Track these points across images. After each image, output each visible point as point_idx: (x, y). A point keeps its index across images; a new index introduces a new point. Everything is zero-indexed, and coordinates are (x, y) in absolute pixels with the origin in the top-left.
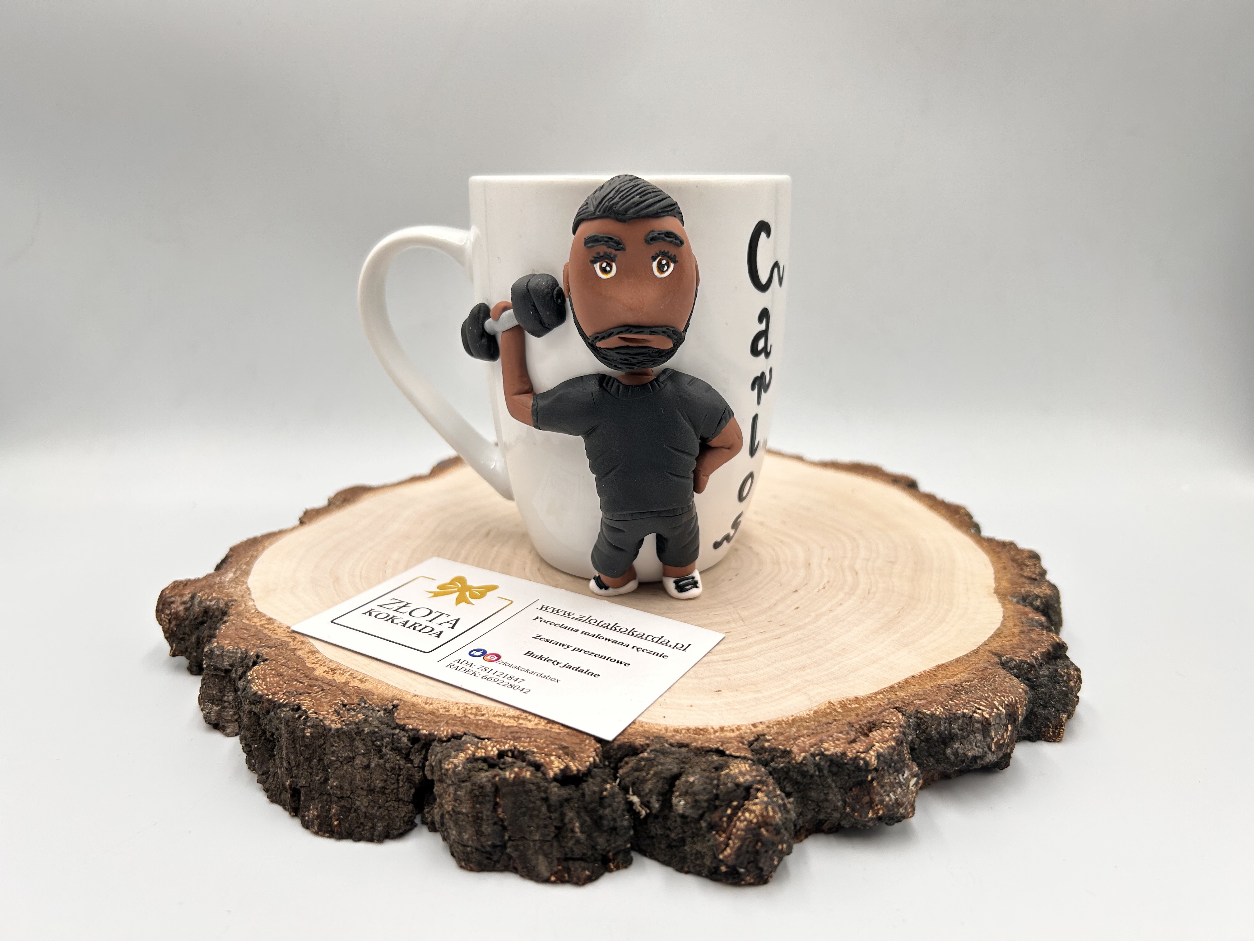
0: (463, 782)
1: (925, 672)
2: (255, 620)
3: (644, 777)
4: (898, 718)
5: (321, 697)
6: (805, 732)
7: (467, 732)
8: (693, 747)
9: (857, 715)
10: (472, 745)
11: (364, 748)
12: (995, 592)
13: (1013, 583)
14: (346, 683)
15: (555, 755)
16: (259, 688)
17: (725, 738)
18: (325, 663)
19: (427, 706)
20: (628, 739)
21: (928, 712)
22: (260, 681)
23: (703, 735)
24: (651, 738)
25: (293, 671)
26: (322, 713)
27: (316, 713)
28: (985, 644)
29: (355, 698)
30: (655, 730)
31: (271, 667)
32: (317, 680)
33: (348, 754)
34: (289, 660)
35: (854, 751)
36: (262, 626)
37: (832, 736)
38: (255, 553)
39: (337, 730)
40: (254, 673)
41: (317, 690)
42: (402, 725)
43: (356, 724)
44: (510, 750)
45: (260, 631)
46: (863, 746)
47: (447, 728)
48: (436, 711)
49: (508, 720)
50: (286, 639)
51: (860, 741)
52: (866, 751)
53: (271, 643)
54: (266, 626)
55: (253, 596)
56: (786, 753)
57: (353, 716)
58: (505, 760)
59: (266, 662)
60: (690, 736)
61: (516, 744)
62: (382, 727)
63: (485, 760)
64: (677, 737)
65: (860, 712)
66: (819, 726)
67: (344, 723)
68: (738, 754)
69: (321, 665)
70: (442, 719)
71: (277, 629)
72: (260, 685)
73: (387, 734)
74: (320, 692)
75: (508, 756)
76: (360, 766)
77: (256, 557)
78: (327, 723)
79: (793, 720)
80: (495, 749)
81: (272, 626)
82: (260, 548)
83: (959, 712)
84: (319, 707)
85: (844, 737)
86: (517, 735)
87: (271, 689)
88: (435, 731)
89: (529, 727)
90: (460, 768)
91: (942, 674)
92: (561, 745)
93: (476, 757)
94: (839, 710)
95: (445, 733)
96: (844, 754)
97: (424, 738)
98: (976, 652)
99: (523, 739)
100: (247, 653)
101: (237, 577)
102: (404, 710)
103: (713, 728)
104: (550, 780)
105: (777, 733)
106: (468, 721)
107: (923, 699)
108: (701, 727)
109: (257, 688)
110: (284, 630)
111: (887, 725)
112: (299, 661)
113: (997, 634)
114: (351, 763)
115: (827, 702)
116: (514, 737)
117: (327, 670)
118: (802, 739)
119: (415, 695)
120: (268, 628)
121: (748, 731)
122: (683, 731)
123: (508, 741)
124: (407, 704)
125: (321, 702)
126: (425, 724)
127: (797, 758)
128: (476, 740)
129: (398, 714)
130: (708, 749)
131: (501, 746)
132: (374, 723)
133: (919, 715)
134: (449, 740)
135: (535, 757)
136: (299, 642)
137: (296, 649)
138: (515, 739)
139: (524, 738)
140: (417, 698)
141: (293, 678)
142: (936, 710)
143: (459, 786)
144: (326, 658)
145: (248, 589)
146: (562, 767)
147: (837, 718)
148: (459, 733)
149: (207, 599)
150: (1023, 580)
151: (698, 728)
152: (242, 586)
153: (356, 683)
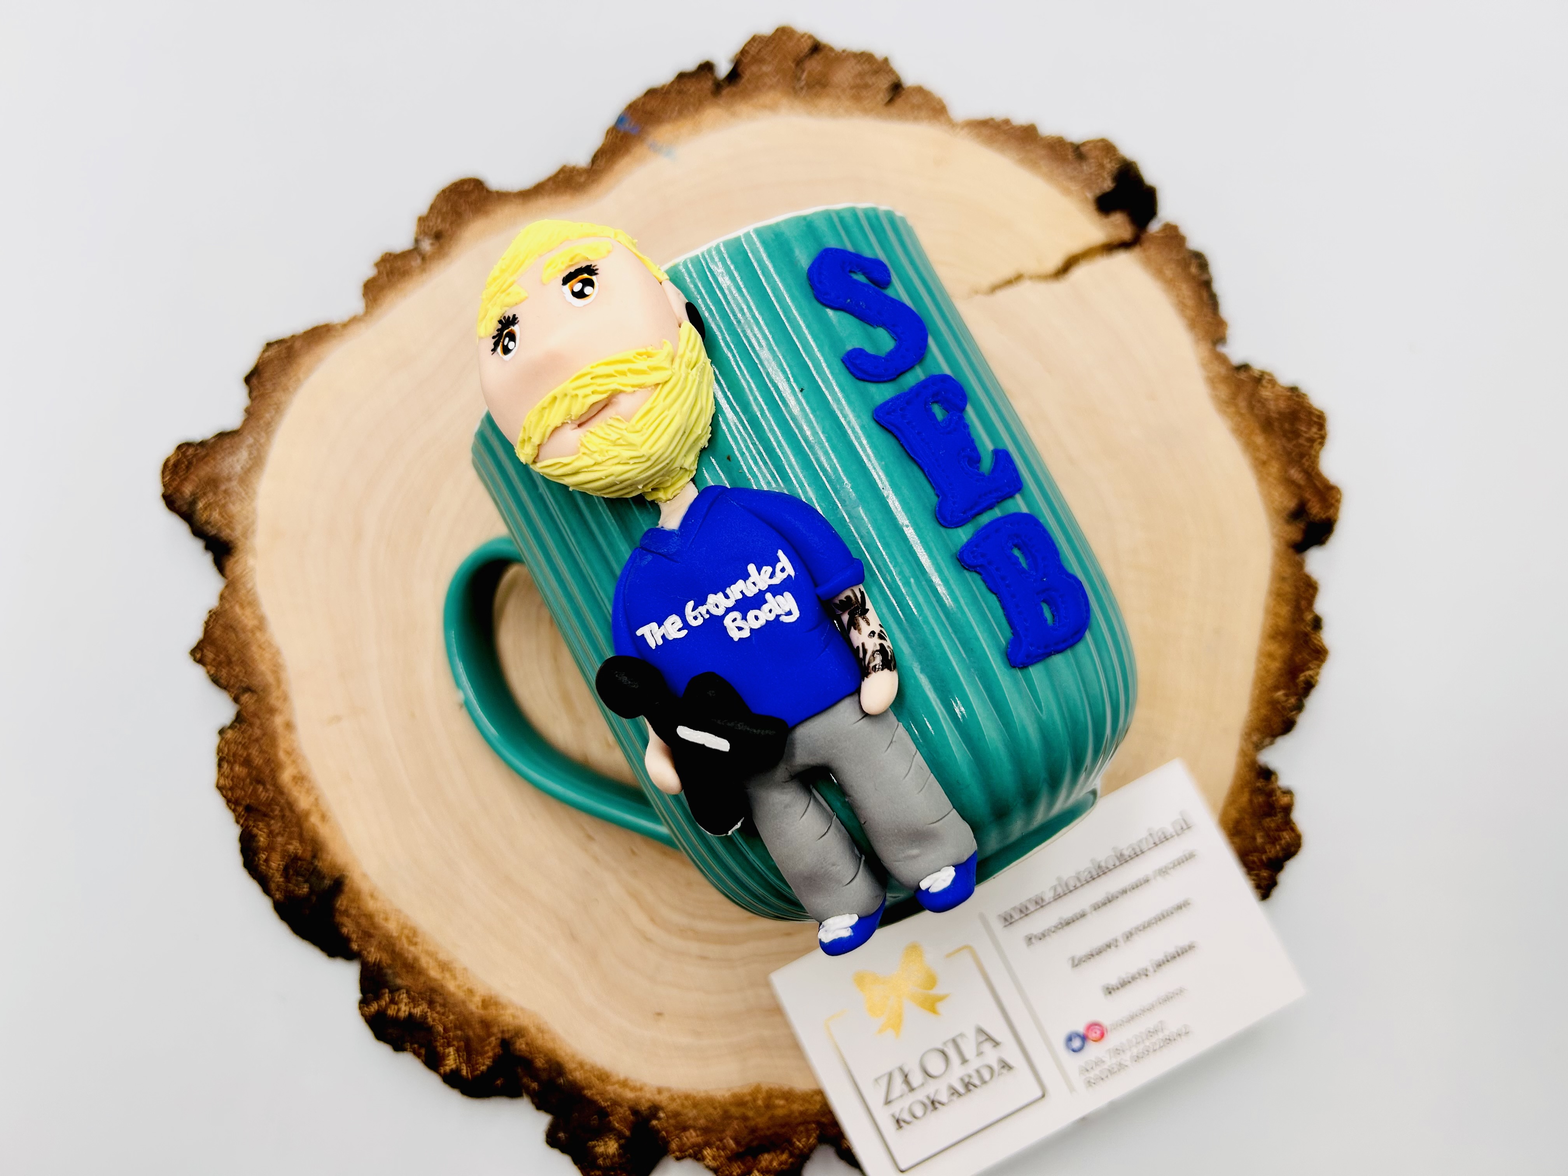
61: (429, 1010)
80: (407, 1009)
99: (438, 1005)
138: (431, 1003)
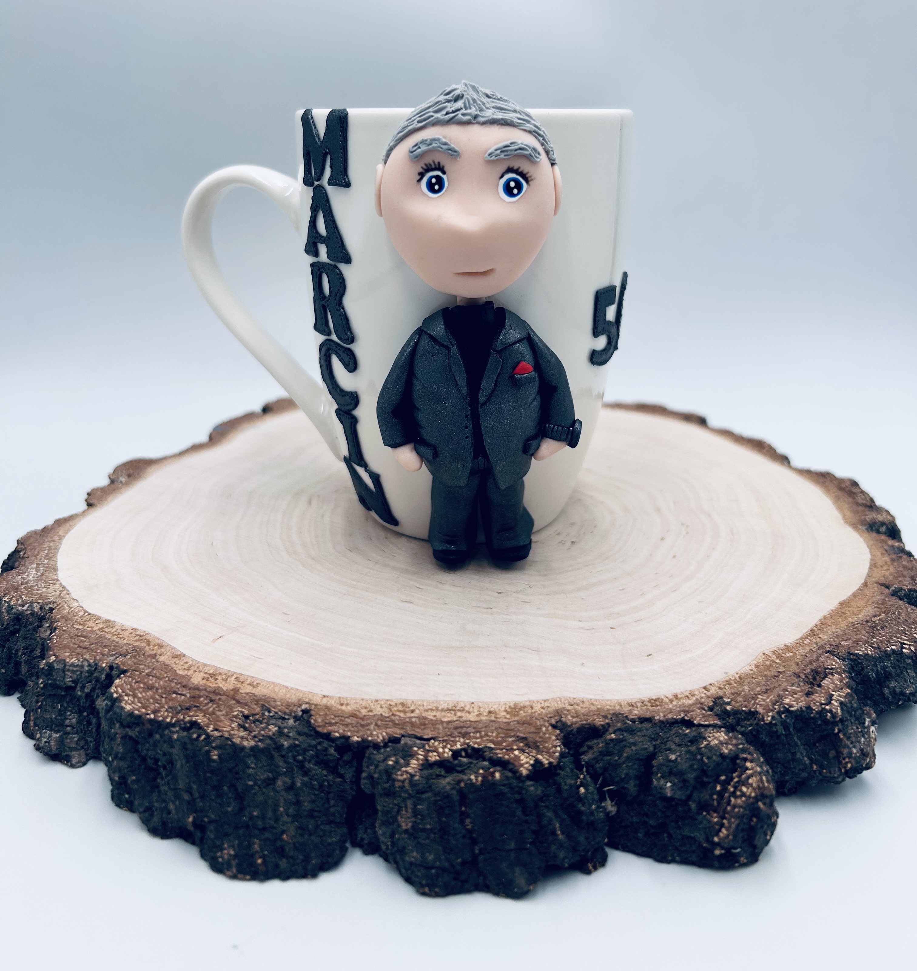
0: (423, 793)
1: (832, 611)
2: (91, 624)
3: (616, 761)
4: (835, 663)
5: (214, 709)
6: (758, 689)
7: (404, 733)
8: (657, 721)
9: (797, 664)
10: (419, 748)
11: (285, 765)
12: (846, 522)
13: (855, 512)
14: (236, 690)
15: (518, 749)
16: (133, 708)
17: (685, 707)
18: (198, 667)
19: (343, 708)
20: (586, 721)
21: (861, 653)
22: (131, 698)
23: (660, 706)
24: (609, 716)
25: (166, 682)
26: (224, 729)
27: (217, 730)
28: (869, 576)
29: (256, 707)
30: (608, 707)
31: (135, 679)
32: (198, 689)
33: (268, 775)
34: (153, 669)
35: (818, 704)
36: (101, 629)
37: (787, 691)
38: (51, 544)
39: (252, 748)
40: (119, 689)
41: (206, 701)
42: (325, 734)
43: (270, 738)
44: (464, 750)
45: (101, 637)
46: (823, 697)
47: (380, 731)
48: (357, 712)
49: (443, 714)
50: (137, 643)
51: (817, 693)
52: (829, 703)
53: (123, 650)
54: (106, 630)
55: (74, 595)
56: (752, 714)
57: (263, 729)
58: (460, 761)
59: (128, 674)
60: (648, 709)
62: (301, 738)
63: (442, 764)
64: (636, 712)
65: (798, 661)
66: (768, 680)
67: (257, 739)
68: (707, 723)
69: (195, 671)
70: (369, 721)
71: (121, 632)
72: (133, 702)
73: (310, 746)
74: (210, 704)
75: (461, 756)
76: (282, 788)
77: (57, 549)
78: (237, 741)
79: (740, 677)
81: (114, 630)
82: (56, 538)
83: (889, 649)
84: (218, 723)
85: (798, 689)
86: (464, 730)
87: (149, 707)
88: (368, 736)
89: (473, 719)
90: (417, 778)
91: (849, 611)
92: (518, 737)
93: (430, 762)
94: (778, 661)
95: (381, 738)
96: (809, 708)
97: (356, 745)
98: (865, 584)
100: (96, 664)
101: (42, 575)
102: (320, 715)
103: (667, 697)
104: (523, 779)
105: (733, 694)
106: (400, 720)
107: (847, 640)
108: (654, 698)
109: (131, 707)
110: (131, 633)
111: (831, 671)
112: (165, 668)
113: (873, 565)
114: (271, 786)
115: (761, 654)
116: (460, 733)
117: (205, 675)
118: (760, 697)
119: (324, 696)
120: (110, 632)
121: (703, 695)
122: (639, 705)
123: (457, 739)
124: (319, 707)
125: (217, 716)
126: (352, 729)
127: (765, 719)
128: (418, 741)
129: (315, 720)
130: (673, 721)
131: (452, 746)
132: (291, 734)
133: (851, 657)
134: (386, 745)
135: (497, 754)
136: (154, 646)
137: (155, 654)
139: (473, 733)
140: (328, 699)
141: (168, 689)
142: (866, 649)
143: (420, 799)
144: (198, 662)
145: (64, 587)
146: (532, 762)
147: (780, 670)
148: (396, 736)
149: (16, 604)
150: (860, 508)
151: (652, 699)
152: (54, 584)
153: (246, 689)
